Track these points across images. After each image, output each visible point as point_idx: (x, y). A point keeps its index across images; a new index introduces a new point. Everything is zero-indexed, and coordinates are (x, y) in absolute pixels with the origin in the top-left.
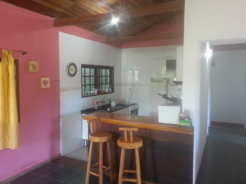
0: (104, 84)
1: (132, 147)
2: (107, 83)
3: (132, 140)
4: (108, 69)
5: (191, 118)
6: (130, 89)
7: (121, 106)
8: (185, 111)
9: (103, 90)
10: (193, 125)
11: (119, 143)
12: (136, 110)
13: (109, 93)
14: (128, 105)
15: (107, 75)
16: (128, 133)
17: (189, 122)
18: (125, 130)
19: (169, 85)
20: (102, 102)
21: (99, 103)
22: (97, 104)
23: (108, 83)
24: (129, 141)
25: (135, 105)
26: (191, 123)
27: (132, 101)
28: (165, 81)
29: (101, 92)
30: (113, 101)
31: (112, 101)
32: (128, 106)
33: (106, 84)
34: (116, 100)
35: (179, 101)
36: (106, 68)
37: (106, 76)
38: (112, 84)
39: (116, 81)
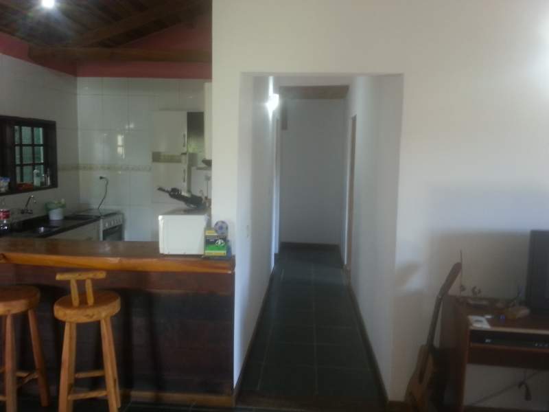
0: (29, 165)
1: (91, 317)
2: (36, 162)
3: (91, 300)
4: (39, 127)
5: (229, 238)
6: (101, 178)
7: (79, 218)
8: (217, 224)
9: (27, 180)
10: (233, 253)
11: (60, 312)
12: (117, 228)
13: (43, 187)
14: (96, 216)
15: (35, 143)
16: (81, 284)
17: (223, 246)
18: (72, 278)
19: (193, 169)
20: (23, 212)
21: (13, 213)
22: (7, 217)
23: (41, 164)
24: (83, 302)
25: (115, 217)
26: (229, 250)
27: (109, 206)
28: (185, 159)
29: (20, 185)
30: (56, 208)
31: (53, 209)
32: (98, 218)
33: (34, 165)
34: (63, 206)
35: (205, 203)
36: (33, 123)
37: (33, 145)
38: (51, 165)
39: (62, 158)
